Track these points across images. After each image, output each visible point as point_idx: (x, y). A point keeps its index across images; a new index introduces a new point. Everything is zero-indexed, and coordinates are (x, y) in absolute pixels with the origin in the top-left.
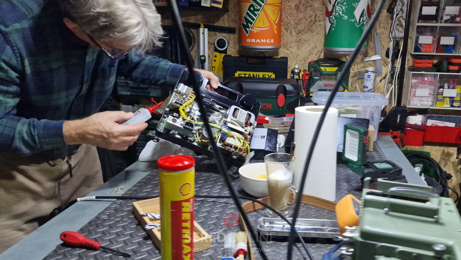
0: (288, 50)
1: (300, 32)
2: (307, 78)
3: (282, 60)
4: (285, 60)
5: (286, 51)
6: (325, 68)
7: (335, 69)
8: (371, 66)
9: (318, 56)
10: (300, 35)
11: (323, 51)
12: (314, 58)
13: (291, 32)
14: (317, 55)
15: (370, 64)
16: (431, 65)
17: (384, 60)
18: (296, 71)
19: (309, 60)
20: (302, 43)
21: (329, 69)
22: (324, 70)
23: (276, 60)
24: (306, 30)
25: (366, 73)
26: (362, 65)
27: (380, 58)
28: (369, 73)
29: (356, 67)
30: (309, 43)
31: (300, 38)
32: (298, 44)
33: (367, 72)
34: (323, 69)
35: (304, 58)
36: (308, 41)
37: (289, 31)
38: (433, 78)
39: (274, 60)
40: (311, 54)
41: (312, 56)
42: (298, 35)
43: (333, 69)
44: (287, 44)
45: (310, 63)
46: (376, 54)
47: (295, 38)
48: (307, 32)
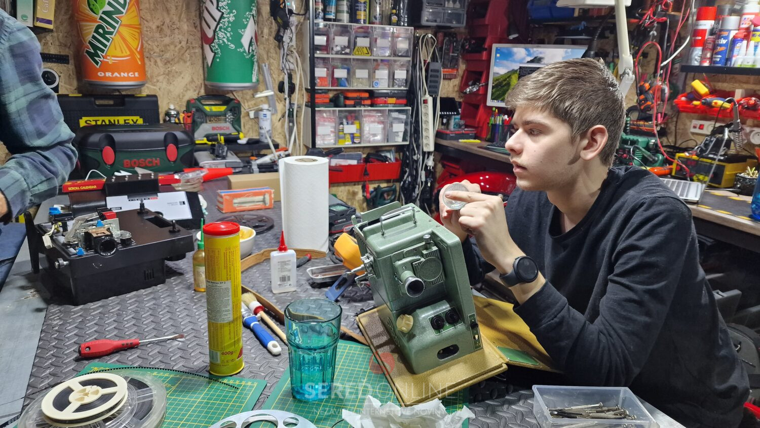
0: (154, 85)
1: (169, 62)
2: (189, 121)
3: (148, 99)
4: (154, 99)
5: (152, 87)
6: (210, 107)
7: (223, 108)
8: (265, 103)
9: (197, 92)
10: (169, 65)
11: (203, 86)
12: (192, 95)
13: (156, 62)
14: (195, 91)
15: (262, 101)
16: (327, 100)
17: (277, 96)
18: (173, 113)
19: (187, 98)
20: (173, 76)
21: (215, 109)
22: (209, 110)
23: (141, 99)
24: (176, 60)
25: (260, 112)
26: (253, 102)
27: (272, 93)
28: (265, 112)
29: (246, 104)
30: (182, 75)
31: (169, 69)
32: (167, 77)
33: (262, 110)
34: (207, 108)
35: (179, 96)
36: (181, 74)
37: (152, 60)
38: (332, 115)
39: (137, 99)
40: (187, 89)
41: (188, 91)
42: (167, 66)
43: (220, 108)
44: (152, 77)
45: (189, 102)
46: (267, 89)
47: (162, 70)
48: (178, 62)
